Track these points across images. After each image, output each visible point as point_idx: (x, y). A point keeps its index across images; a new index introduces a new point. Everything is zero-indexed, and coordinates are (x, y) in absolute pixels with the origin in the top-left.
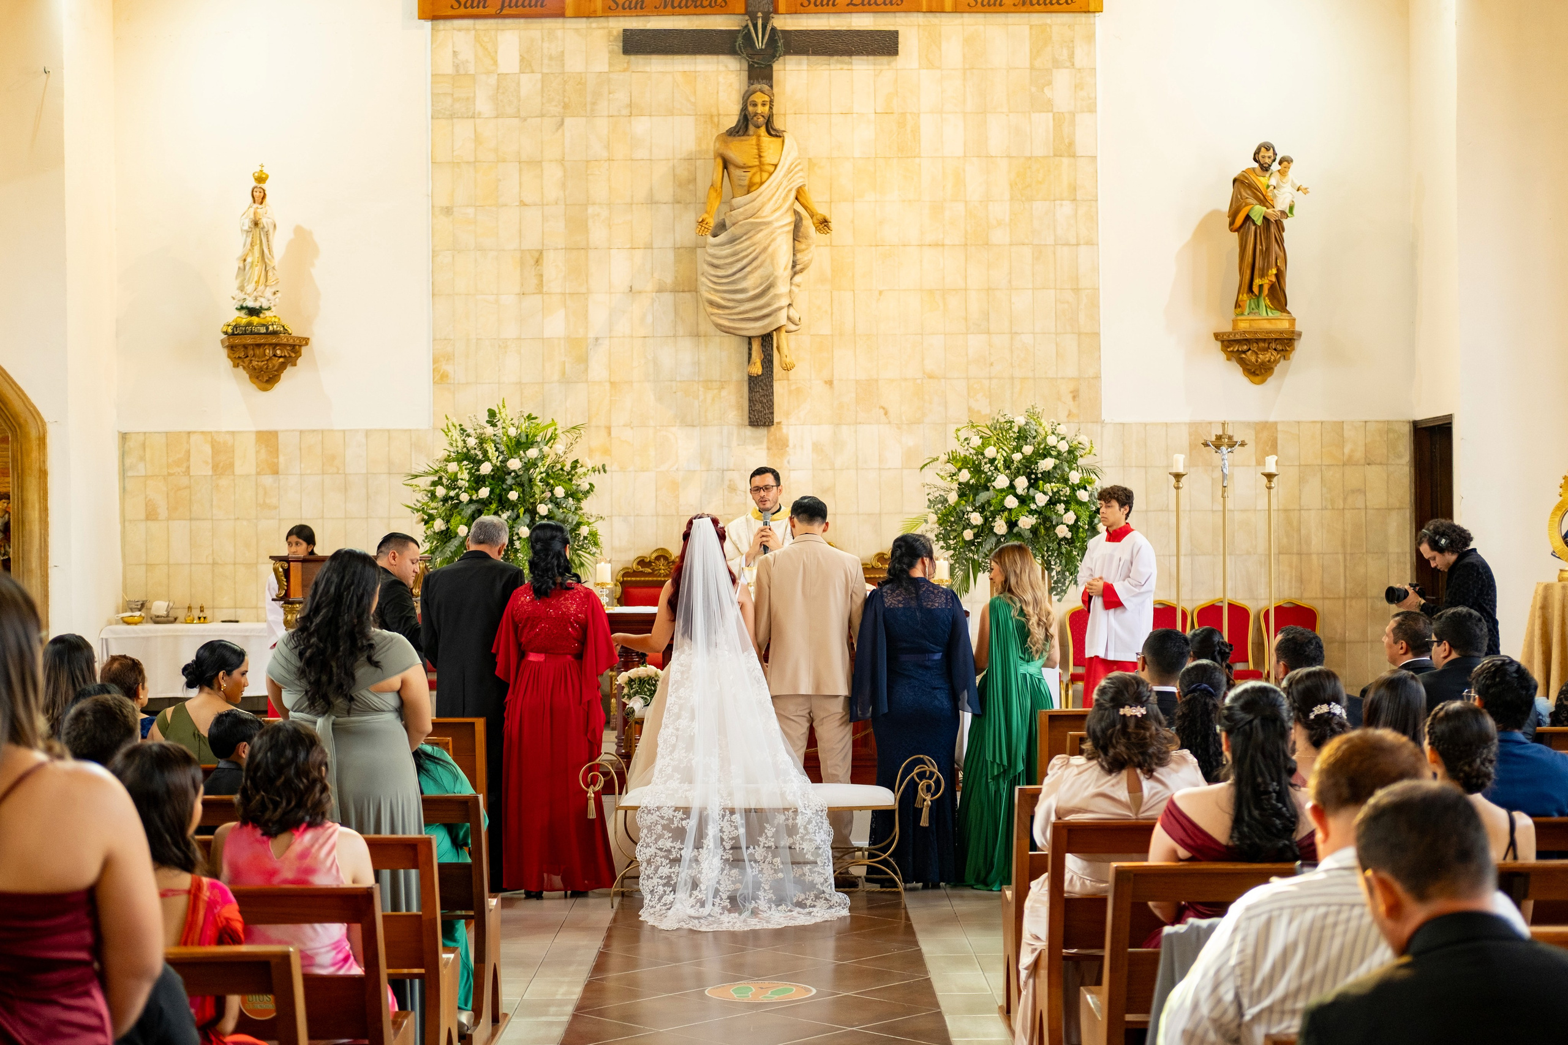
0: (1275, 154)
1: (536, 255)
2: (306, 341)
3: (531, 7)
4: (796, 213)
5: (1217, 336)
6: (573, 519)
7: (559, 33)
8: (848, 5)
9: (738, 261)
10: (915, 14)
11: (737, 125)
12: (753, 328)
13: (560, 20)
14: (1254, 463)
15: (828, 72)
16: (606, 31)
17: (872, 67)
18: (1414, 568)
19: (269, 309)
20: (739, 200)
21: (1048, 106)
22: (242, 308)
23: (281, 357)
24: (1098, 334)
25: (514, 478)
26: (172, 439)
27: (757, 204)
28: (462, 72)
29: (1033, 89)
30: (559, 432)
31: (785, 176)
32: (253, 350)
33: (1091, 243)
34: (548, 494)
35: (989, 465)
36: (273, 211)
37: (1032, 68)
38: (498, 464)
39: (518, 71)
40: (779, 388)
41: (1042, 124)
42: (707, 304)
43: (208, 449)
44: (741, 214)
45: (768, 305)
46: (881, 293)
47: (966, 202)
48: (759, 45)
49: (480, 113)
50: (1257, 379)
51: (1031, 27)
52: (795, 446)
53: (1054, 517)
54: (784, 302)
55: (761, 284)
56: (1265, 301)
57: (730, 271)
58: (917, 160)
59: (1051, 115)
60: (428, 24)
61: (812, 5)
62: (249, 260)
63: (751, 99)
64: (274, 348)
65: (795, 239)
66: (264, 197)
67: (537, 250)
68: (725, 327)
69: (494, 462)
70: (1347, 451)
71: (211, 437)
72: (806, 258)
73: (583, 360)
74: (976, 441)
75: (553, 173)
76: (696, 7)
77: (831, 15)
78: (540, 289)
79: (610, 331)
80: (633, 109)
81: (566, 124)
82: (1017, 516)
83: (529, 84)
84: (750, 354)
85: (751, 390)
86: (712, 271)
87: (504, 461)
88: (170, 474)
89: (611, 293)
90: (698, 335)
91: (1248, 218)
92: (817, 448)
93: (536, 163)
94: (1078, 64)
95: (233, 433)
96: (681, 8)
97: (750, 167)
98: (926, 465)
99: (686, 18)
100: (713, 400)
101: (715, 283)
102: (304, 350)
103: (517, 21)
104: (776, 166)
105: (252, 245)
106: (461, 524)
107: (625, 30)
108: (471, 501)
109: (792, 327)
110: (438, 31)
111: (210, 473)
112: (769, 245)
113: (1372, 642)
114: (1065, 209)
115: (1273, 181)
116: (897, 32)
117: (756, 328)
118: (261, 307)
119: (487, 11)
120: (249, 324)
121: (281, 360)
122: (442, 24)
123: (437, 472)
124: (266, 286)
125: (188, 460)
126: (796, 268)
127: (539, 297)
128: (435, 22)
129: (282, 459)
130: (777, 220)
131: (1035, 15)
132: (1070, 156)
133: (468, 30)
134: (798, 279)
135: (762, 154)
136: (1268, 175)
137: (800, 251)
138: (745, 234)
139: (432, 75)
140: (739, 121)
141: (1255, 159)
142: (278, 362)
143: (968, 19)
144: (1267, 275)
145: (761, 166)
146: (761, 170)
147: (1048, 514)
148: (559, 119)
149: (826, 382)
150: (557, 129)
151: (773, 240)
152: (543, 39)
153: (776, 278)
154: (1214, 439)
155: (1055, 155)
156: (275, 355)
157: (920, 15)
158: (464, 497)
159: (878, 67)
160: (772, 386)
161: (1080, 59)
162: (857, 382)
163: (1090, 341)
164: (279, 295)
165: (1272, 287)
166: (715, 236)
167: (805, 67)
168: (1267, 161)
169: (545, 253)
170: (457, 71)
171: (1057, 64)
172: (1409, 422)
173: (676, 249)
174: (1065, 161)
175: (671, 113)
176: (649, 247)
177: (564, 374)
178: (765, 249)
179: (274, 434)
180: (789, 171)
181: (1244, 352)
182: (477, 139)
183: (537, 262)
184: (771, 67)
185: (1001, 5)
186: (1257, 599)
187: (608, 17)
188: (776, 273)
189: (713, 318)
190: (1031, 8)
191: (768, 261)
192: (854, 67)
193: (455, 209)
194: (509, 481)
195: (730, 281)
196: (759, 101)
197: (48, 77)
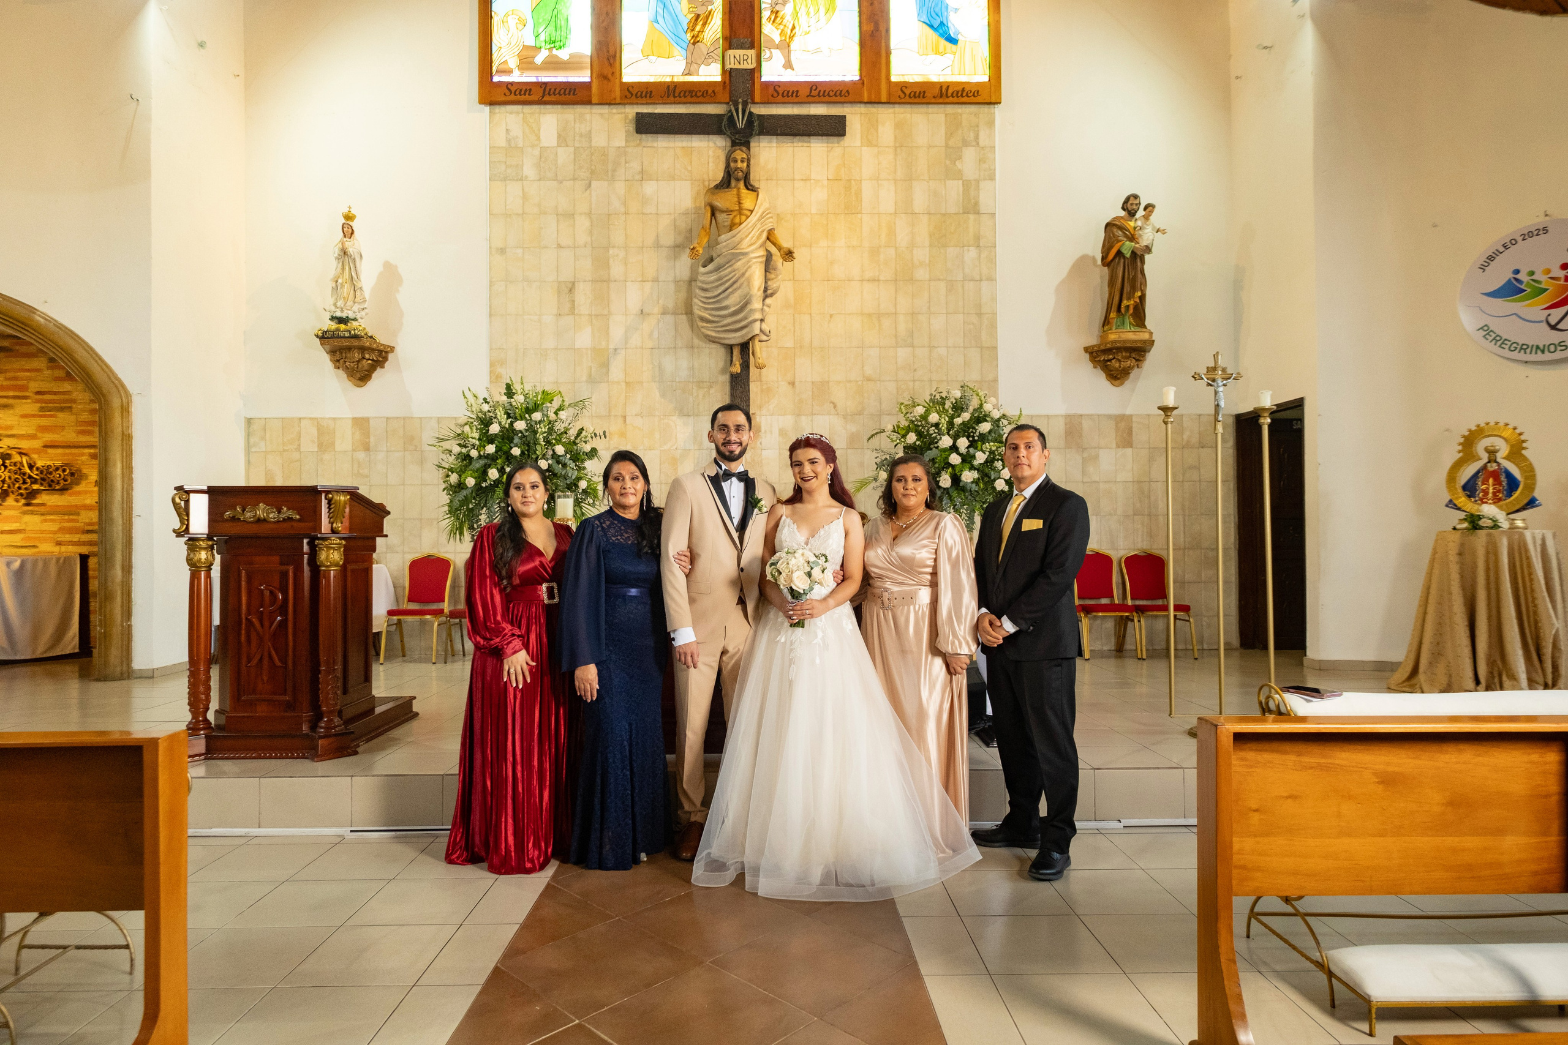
0: (1140, 204)
1: (570, 285)
2: (392, 349)
3: (565, 95)
4: (767, 251)
5: (1086, 350)
6: (573, 474)
7: (588, 117)
8: (808, 96)
9: (721, 285)
10: (859, 105)
11: (722, 181)
12: (734, 338)
13: (589, 107)
14: (1114, 446)
15: (791, 149)
16: (623, 115)
17: (825, 145)
18: (1236, 527)
19: (355, 319)
20: (723, 237)
21: (958, 175)
22: (333, 318)
23: (369, 359)
24: (996, 348)
25: (521, 438)
26: (289, 424)
27: (736, 239)
28: (513, 145)
29: (948, 162)
30: (566, 403)
31: (759, 220)
32: (346, 353)
33: (991, 279)
34: (550, 452)
35: (933, 428)
36: (360, 243)
37: (947, 146)
38: (507, 426)
39: (556, 145)
40: (753, 387)
41: (955, 187)
42: (698, 319)
43: (314, 431)
44: (725, 247)
45: (745, 318)
46: (831, 316)
47: (896, 248)
48: (740, 125)
49: (526, 177)
50: (1117, 382)
51: (946, 115)
52: (766, 431)
53: (992, 473)
54: (758, 316)
55: (740, 302)
56: (1128, 320)
57: (716, 293)
58: (859, 216)
59: (961, 182)
60: (487, 109)
61: (780, 96)
62: (340, 281)
63: (732, 156)
64: (363, 353)
65: (767, 269)
66: (352, 233)
67: (571, 282)
68: (712, 337)
69: (503, 423)
70: (1185, 437)
71: (317, 422)
72: (775, 285)
73: (605, 365)
74: (920, 410)
75: (583, 223)
76: (692, 97)
77: (795, 105)
78: (572, 311)
79: (626, 343)
80: (644, 176)
81: (592, 185)
82: (962, 471)
83: (564, 155)
84: (732, 361)
85: (732, 387)
86: (703, 294)
87: (511, 424)
88: (284, 450)
89: (626, 315)
90: (692, 347)
91: (1119, 253)
92: (782, 432)
93: (570, 216)
94: (981, 143)
95: (334, 419)
96: (680, 97)
97: (732, 211)
98: (873, 436)
99: (685, 106)
100: (704, 396)
101: (705, 303)
102: (390, 356)
103: (555, 107)
104: (752, 211)
105: (343, 269)
106: (472, 477)
107: (637, 113)
108: (480, 457)
109: (764, 338)
110: (495, 113)
111: (316, 450)
112: (746, 271)
113: (1205, 582)
114: (971, 254)
115: (1139, 223)
116: (845, 117)
117: (736, 338)
118: (347, 317)
119: (532, 98)
120: (338, 330)
121: (370, 362)
122: (498, 109)
123: (459, 435)
124: (354, 303)
125: (299, 440)
126: (767, 293)
127: (571, 318)
128: (492, 107)
129: (372, 439)
130: (752, 252)
131: (949, 106)
132: (974, 213)
133: (518, 113)
134: (768, 301)
135: (741, 202)
136: (1133, 220)
137: (770, 280)
138: (728, 263)
139: (490, 148)
140: (723, 178)
141: (1123, 208)
142: (365, 364)
143: (898, 109)
144: (1133, 297)
145: (740, 211)
146: (741, 214)
147: (987, 470)
148: (587, 182)
149: (789, 383)
150: (586, 190)
151: (750, 267)
152: (575, 121)
153: (751, 296)
154: (1205, 371)
155: (964, 213)
156: (364, 358)
157: (862, 105)
158: (474, 453)
159: (830, 145)
160: (748, 385)
161: (983, 140)
162: (813, 383)
163: (990, 353)
164: (366, 310)
165: (1136, 307)
166: (704, 267)
167: (774, 145)
168: (1135, 207)
169: (576, 284)
170: (510, 145)
171: (966, 143)
172: (1232, 416)
173: (676, 282)
174: (972, 217)
175: (673, 178)
176: (656, 280)
177: (590, 376)
178: (743, 274)
179: (367, 420)
180: (762, 217)
181: (1110, 360)
182: (525, 197)
183: (571, 290)
184: (749, 143)
185: (924, 97)
186: (1117, 549)
187: (624, 104)
188: (751, 293)
189: (703, 330)
190: (947, 100)
191: (745, 284)
192: (812, 145)
193: (507, 250)
194: (516, 440)
195: (716, 302)
196: (739, 158)
197: (138, 105)
